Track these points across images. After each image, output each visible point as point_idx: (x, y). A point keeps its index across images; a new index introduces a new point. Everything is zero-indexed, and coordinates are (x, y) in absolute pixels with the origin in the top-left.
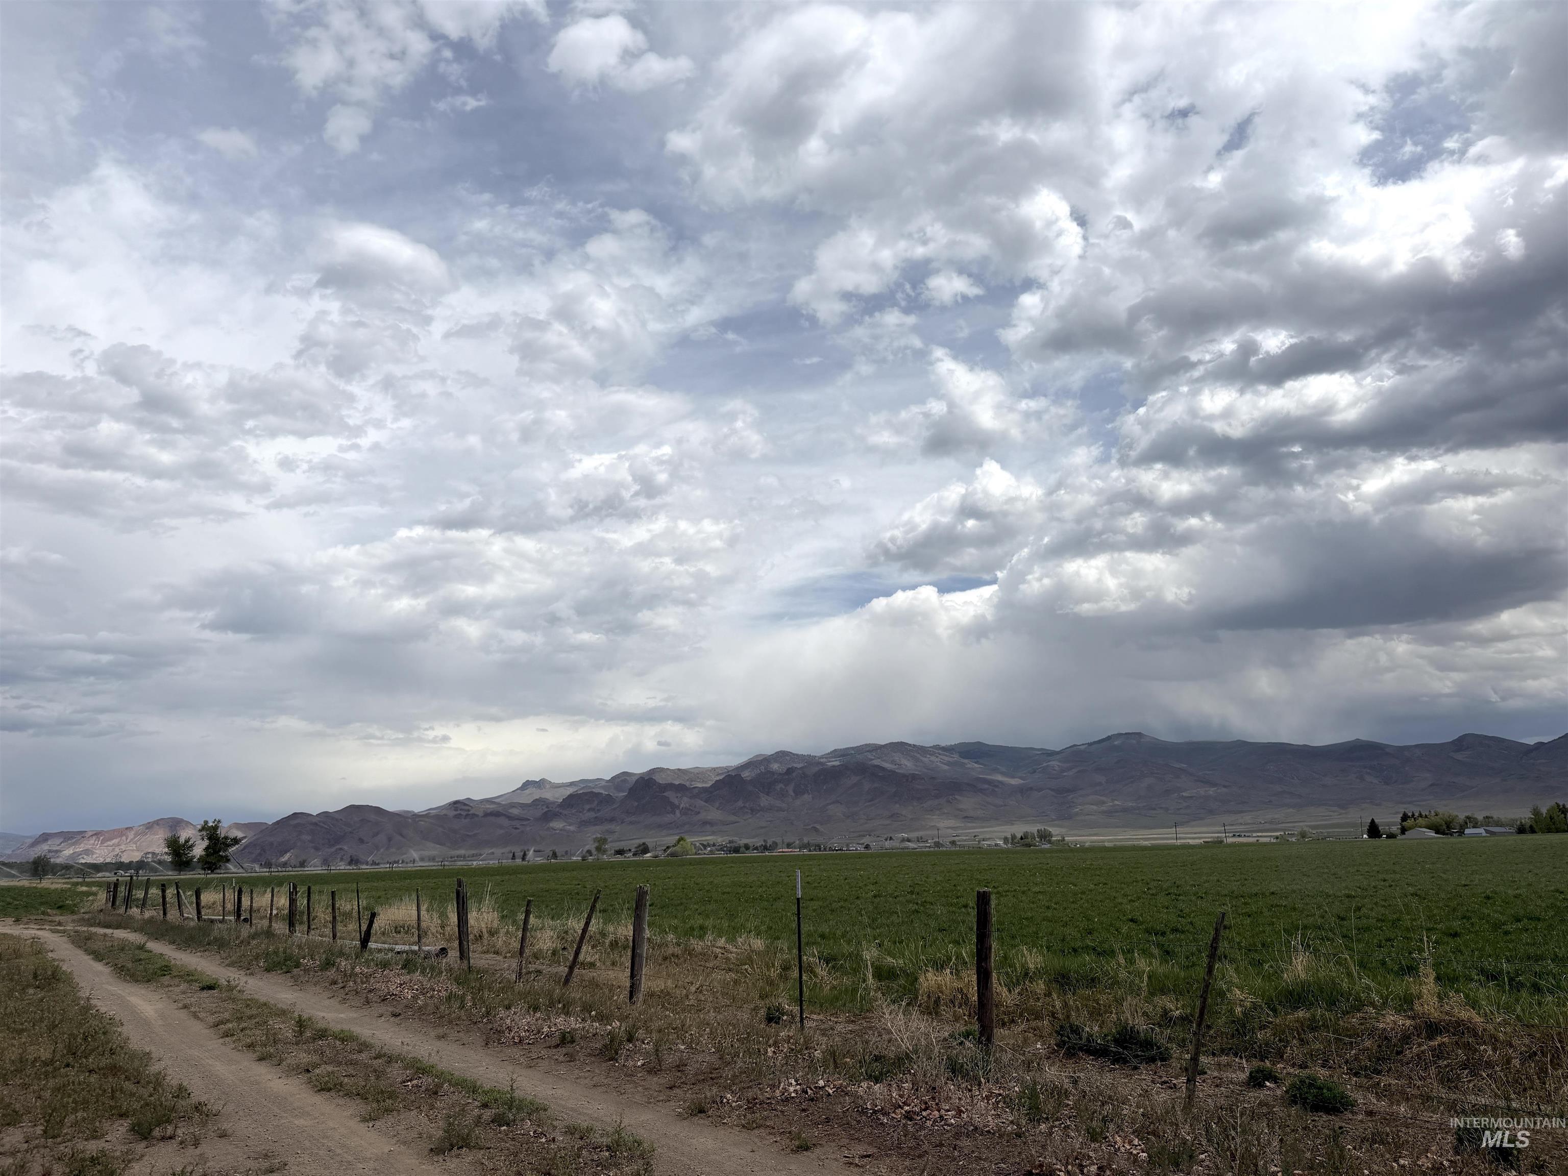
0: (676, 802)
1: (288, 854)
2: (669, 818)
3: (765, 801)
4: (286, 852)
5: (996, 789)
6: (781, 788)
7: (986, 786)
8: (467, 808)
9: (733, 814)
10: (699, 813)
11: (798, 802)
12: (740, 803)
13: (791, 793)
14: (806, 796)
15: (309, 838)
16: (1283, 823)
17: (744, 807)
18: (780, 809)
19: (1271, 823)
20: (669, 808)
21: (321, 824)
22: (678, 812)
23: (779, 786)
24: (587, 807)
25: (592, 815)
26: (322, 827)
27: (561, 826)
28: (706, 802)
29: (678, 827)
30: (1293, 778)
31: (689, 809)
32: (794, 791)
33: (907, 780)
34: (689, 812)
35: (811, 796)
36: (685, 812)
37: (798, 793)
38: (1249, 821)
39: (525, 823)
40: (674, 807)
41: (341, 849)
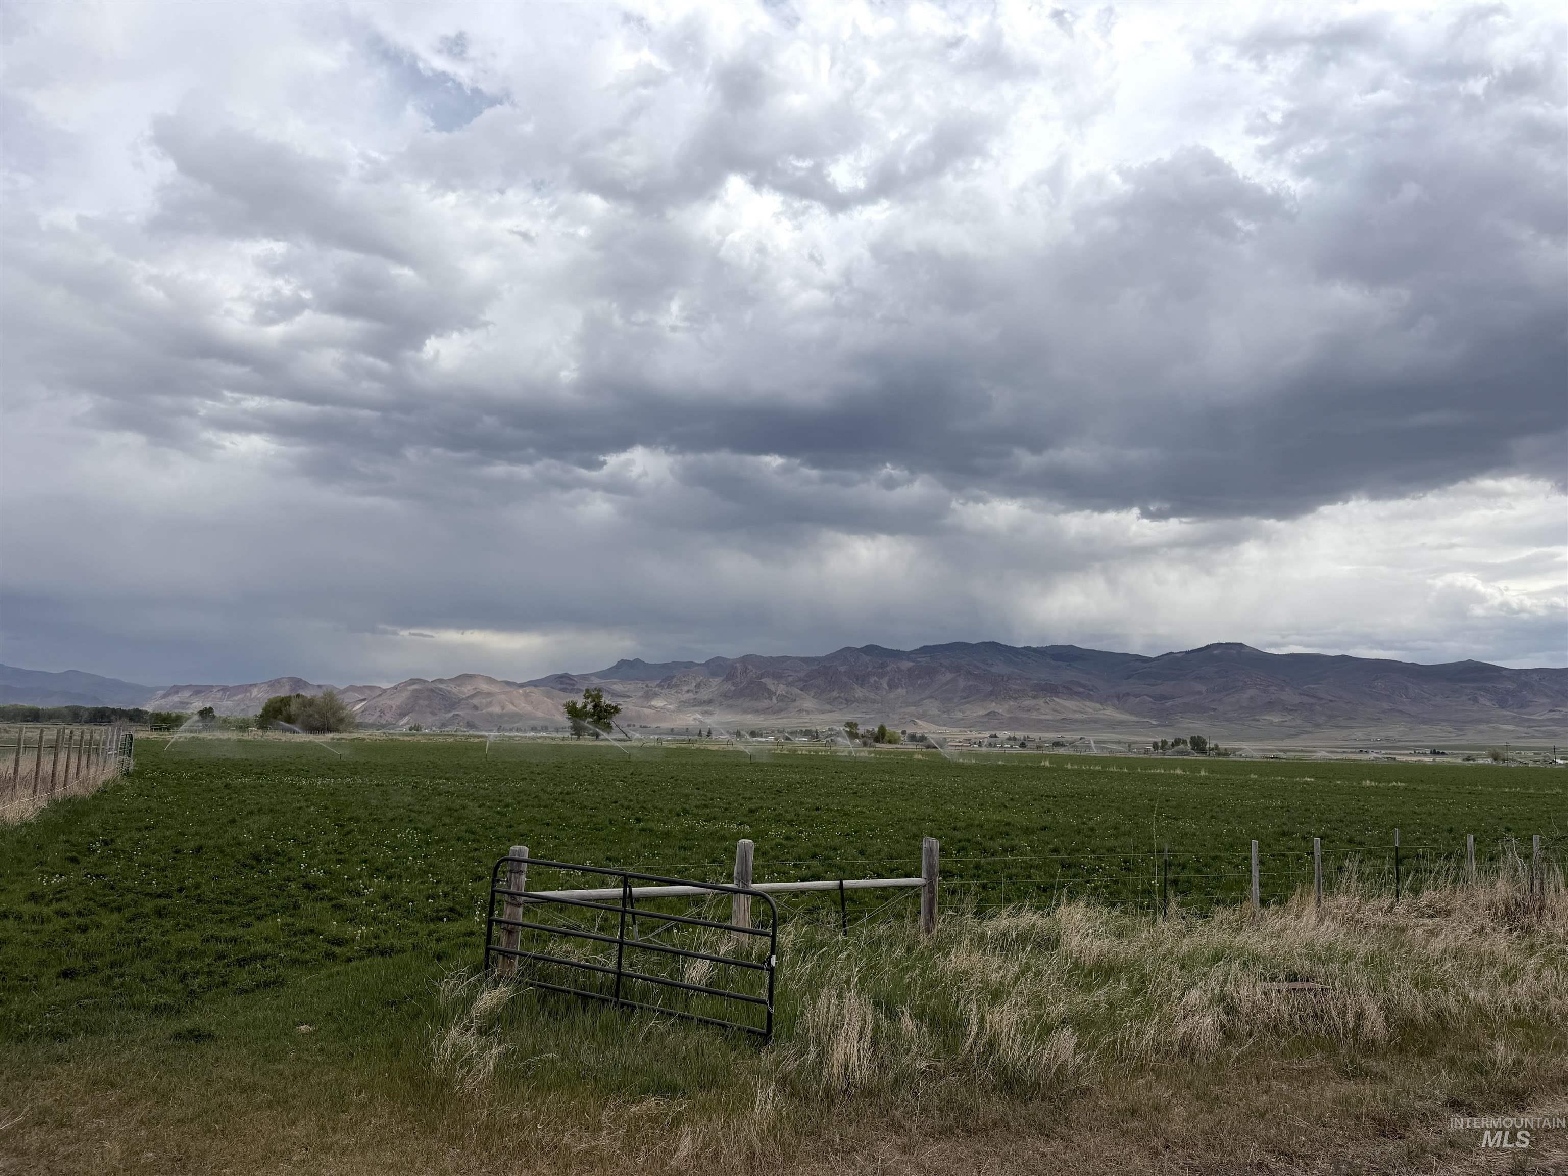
0: (773, 688)
1: (407, 717)
2: (766, 703)
3: (859, 692)
4: (405, 715)
5: (1091, 693)
6: (875, 681)
7: (1081, 690)
8: (571, 682)
9: (828, 703)
10: (795, 700)
11: (892, 695)
12: (835, 694)
13: (885, 686)
14: (900, 690)
15: (426, 703)
16: (1399, 741)
17: (839, 697)
18: (874, 702)
19: (1388, 740)
20: (765, 694)
21: (438, 691)
22: (774, 699)
23: (873, 679)
24: (686, 688)
25: (691, 695)
26: (438, 693)
27: (662, 704)
28: (801, 690)
29: (775, 713)
30: (1401, 696)
31: (786, 696)
32: (888, 684)
33: (1003, 680)
34: (786, 699)
35: (905, 690)
36: (781, 698)
37: (892, 686)
38: (1363, 738)
39: (628, 700)
40: (771, 694)
41: (458, 715)
